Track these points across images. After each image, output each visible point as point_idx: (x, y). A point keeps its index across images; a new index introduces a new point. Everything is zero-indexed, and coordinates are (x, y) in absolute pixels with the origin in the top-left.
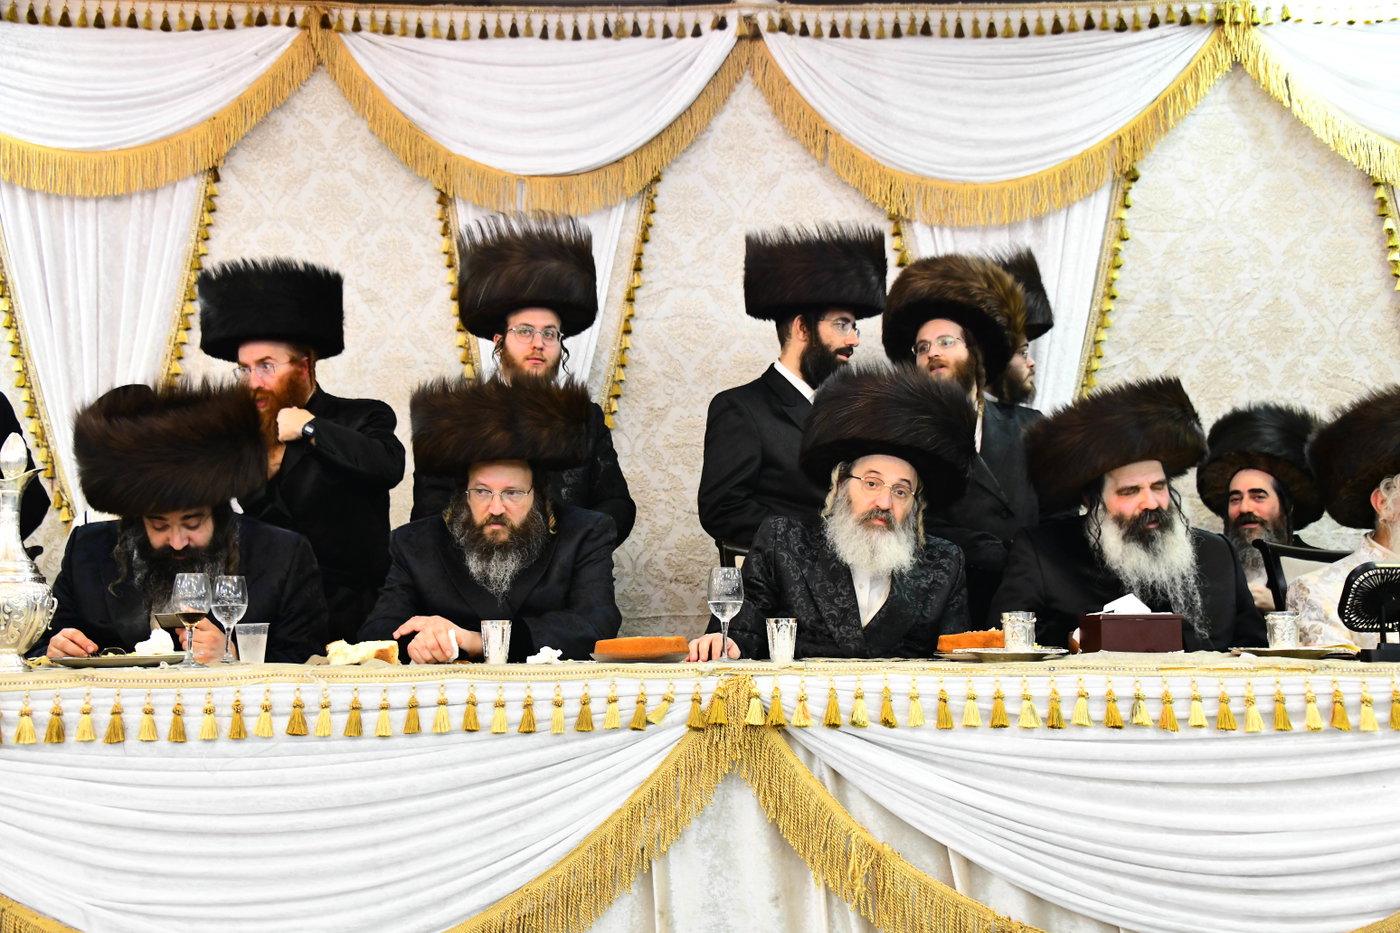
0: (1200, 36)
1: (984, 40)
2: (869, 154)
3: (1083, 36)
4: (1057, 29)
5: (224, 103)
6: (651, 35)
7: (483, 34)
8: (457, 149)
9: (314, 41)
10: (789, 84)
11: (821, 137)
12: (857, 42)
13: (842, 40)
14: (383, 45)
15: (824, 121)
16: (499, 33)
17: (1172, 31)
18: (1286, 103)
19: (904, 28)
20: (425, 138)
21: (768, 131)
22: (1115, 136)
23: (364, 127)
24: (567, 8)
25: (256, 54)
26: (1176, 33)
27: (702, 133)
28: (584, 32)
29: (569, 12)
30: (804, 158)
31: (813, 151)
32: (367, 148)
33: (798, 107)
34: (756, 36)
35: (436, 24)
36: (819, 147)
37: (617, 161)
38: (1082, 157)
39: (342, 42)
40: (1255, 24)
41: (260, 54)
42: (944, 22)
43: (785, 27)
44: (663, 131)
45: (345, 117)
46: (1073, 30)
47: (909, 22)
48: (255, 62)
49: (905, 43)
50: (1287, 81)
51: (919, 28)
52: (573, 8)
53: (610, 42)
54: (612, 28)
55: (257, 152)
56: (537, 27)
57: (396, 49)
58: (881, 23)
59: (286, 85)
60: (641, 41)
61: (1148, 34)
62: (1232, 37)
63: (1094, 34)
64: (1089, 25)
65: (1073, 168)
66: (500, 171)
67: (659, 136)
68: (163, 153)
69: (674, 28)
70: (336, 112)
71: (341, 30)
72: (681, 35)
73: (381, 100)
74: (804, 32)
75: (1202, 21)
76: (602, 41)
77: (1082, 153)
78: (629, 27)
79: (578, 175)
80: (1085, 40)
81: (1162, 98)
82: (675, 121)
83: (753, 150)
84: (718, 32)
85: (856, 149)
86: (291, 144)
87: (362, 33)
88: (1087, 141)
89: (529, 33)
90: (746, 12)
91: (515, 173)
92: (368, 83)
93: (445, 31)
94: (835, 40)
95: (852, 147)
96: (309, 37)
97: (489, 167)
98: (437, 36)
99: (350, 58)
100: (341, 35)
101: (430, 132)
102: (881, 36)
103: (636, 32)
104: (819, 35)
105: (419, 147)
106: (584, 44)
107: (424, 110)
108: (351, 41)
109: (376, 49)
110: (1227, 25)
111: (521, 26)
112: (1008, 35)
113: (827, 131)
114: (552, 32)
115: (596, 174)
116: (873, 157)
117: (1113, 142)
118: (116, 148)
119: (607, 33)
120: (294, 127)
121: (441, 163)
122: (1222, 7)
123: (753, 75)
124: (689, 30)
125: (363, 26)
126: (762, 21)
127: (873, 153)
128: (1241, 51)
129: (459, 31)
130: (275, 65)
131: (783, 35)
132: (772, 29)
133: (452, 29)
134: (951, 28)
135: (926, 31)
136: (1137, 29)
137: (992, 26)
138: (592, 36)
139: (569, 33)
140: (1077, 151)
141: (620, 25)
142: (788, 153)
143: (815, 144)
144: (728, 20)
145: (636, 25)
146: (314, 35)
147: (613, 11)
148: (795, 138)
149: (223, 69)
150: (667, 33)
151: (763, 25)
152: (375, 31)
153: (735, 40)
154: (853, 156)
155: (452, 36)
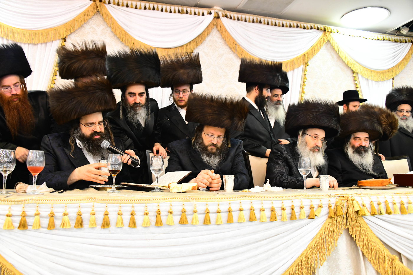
0: (320, 33)
1: (273, 26)
2: (247, 51)
3: (296, 29)
4: (290, 26)
5: (69, 20)
6: (191, 14)
7: (145, 8)
8: (137, 38)
9: (97, 5)
10: (227, 31)
11: (235, 46)
12: (243, 22)
13: (240, 21)
14: (117, 8)
15: (236, 41)
16: (149, 9)
17: (315, 31)
18: (338, 52)
19: (255, 21)
20: (128, 34)
21: (220, 42)
22: (304, 54)
23: (109, 30)
24: (168, 4)
25: (80, 7)
26: (315, 32)
27: (204, 41)
28: (173, 11)
29: (168, 5)
30: (230, 50)
31: (232, 49)
32: (110, 36)
33: (229, 37)
34: (218, 17)
35: (132, 4)
36: (234, 48)
37: (181, 46)
38: (297, 58)
39: (105, 6)
40: (332, 32)
41: (81, 7)
42: (264, 21)
43: (226, 16)
44: (194, 39)
45: (104, 27)
46: (294, 27)
47: (256, 20)
48: (79, 9)
49: (255, 24)
50: (338, 47)
51: (259, 21)
52: (170, 5)
53: (179, 14)
54: (180, 11)
55: (78, 34)
56: (160, 8)
57: (120, 10)
58: (249, 19)
59: (88, 16)
60: (188, 15)
61: (310, 31)
62: (327, 34)
63: (298, 29)
64: (297, 26)
65: (294, 61)
66: (149, 46)
67: (192, 41)
68: (50, 32)
69: (197, 13)
70: (101, 25)
71: (105, 3)
72: (199, 15)
73: (115, 23)
74: (231, 18)
75: (321, 30)
76: (177, 14)
77: (296, 57)
78: (185, 11)
79: (171, 48)
80: (297, 30)
81: (313, 46)
82: (197, 37)
83: (217, 47)
84: (209, 15)
85: (244, 50)
86: (88, 33)
87: (110, 4)
88: (297, 54)
89: (158, 10)
90: (216, 11)
91: (154, 46)
92: (112, 17)
93: (134, 6)
94: (238, 21)
95: (242, 49)
96: (96, 4)
97: (146, 44)
98: (132, 7)
99: (107, 10)
100: (104, 4)
101: (129, 33)
102: (249, 22)
103: (187, 13)
104: (234, 19)
105: (126, 37)
106: (173, 14)
107: (127, 27)
108: (107, 6)
109: (114, 9)
110: (326, 31)
111: (156, 7)
112: (279, 26)
113: (236, 44)
114: (164, 10)
115: (176, 49)
116: (248, 52)
117: (303, 55)
118: (36, 30)
119: (179, 12)
120: (89, 28)
121: (133, 42)
122: (325, 27)
123: (217, 28)
124: (201, 14)
125: (111, 3)
126: (220, 14)
127: (248, 51)
128: (329, 38)
129: (138, 7)
130: (85, 11)
131: (226, 18)
132: (223, 16)
133: (136, 6)
134: (266, 22)
135: (260, 22)
136: (308, 29)
137: (276, 23)
138: (175, 12)
139: (169, 11)
140: (295, 57)
141: (183, 11)
142: (226, 49)
143: (233, 47)
144: (212, 12)
145: (187, 11)
146: (97, 4)
147: (180, 7)
148: (227, 45)
149: (70, 10)
150: (195, 14)
151: (221, 15)
152: (114, 4)
153: (213, 18)
154: (243, 51)
155: (136, 8)
